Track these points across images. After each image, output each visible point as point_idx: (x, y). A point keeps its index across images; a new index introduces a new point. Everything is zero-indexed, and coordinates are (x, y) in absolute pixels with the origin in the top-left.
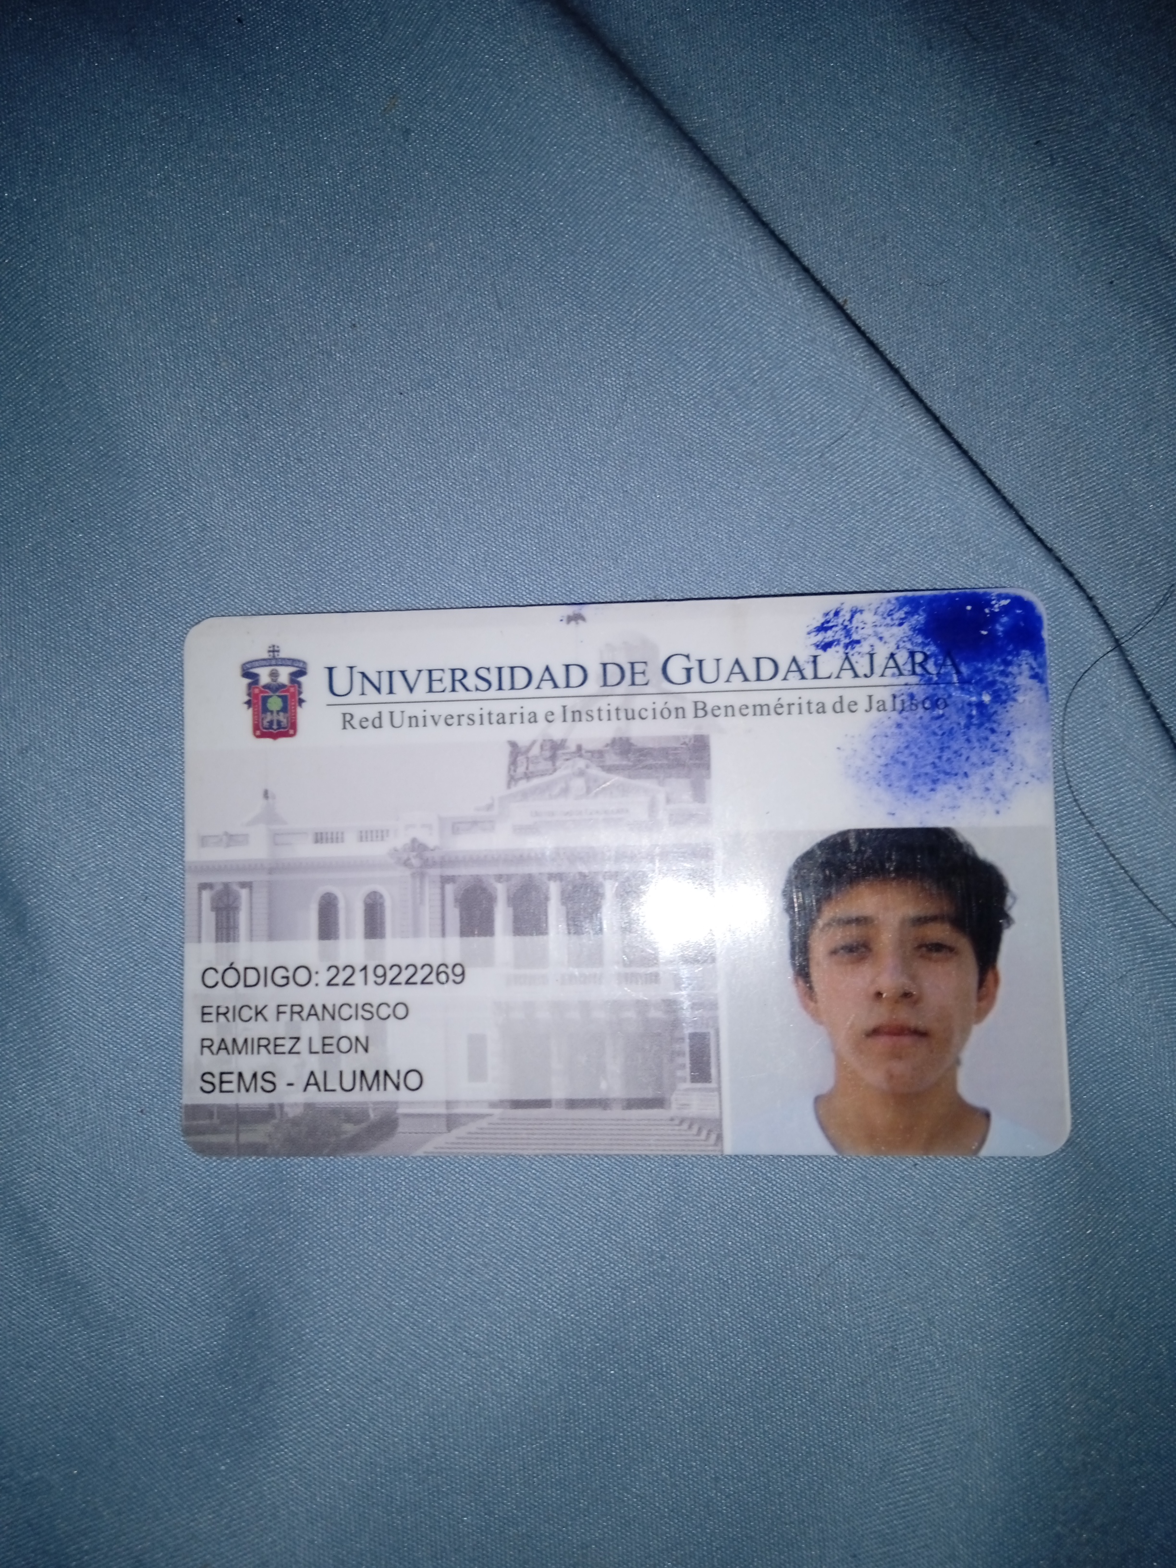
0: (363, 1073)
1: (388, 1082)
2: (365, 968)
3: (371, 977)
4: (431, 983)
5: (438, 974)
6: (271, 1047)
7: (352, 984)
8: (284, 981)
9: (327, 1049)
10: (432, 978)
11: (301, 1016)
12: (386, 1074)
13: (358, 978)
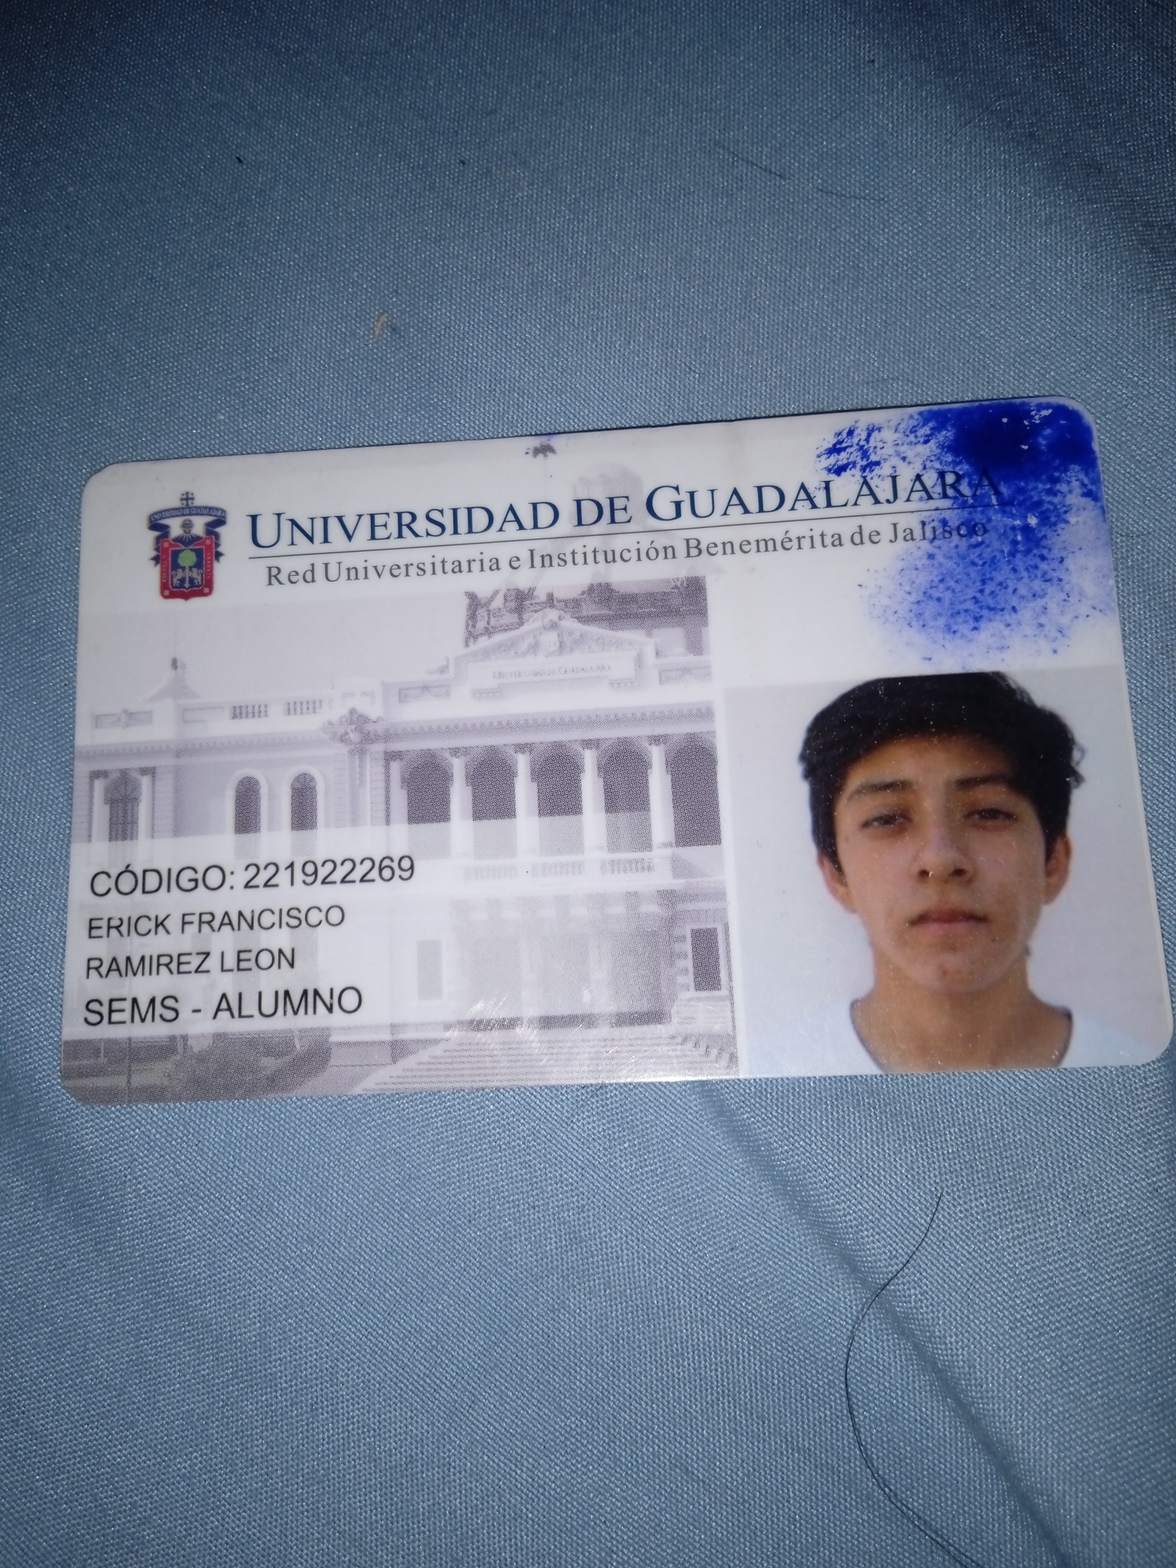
0: (287, 993)
1: (319, 1002)
2: (291, 865)
3: (299, 876)
4: (373, 881)
5: (381, 870)
6: (173, 966)
7: (276, 886)
8: (193, 884)
9: (243, 965)
10: (374, 874)
11: (211, 927)
12: (316, 992)
13: (283, 877)
